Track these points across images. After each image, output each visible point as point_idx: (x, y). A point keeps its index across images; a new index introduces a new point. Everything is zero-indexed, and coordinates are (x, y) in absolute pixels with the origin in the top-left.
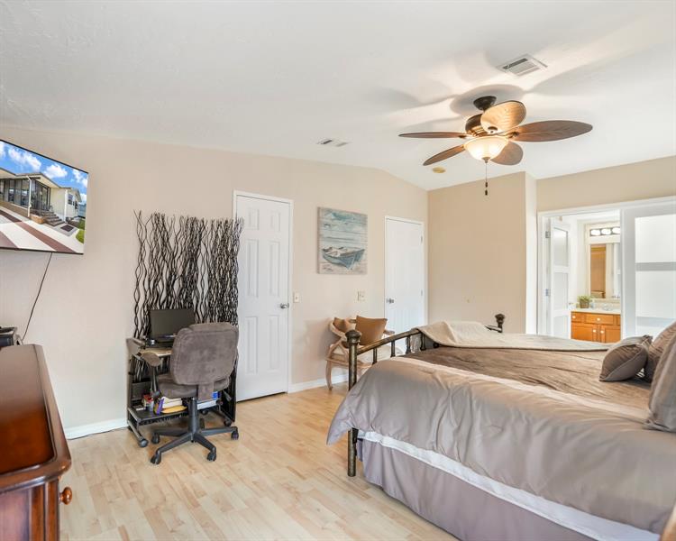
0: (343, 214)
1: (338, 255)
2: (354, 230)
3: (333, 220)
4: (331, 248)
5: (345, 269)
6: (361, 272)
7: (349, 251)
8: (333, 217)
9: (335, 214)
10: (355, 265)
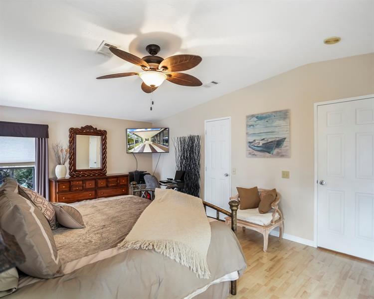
0: (264, 115)
1: (261, 145)
2: (275, 124)
3: (255, 122)
4: (254, 141)
5: (267, 154)
6: (282, 156)
7: (270, 140)
8: (256, 119)
9: (257, 117)
10: (275, 151)
